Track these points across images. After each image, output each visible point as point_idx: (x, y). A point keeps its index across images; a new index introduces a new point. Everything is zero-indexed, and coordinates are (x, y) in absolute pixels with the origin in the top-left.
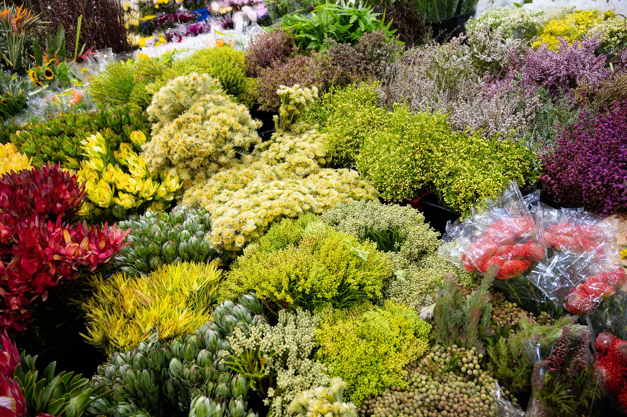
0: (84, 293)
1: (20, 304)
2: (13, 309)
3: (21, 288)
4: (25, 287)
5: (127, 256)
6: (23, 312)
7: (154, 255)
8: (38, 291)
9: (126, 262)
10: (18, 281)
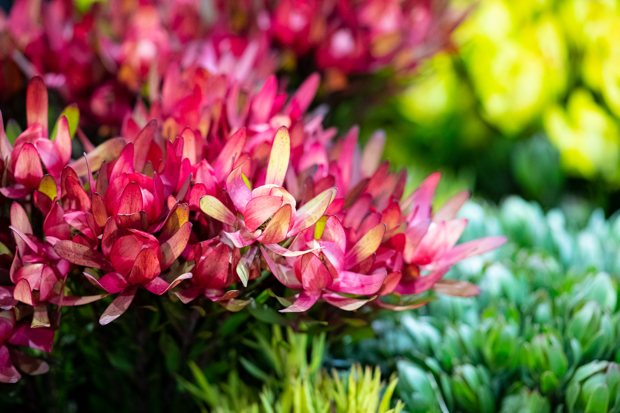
0: (244, 375)
1: (43, 295)
2: (18, 296)
3: (69, 244)
4: (85, 249)
5: (442, 331)
6: (36, 323)
7: (535, 386)
8: (110, 283)
9: (431, 353)
10: (77, 219)
